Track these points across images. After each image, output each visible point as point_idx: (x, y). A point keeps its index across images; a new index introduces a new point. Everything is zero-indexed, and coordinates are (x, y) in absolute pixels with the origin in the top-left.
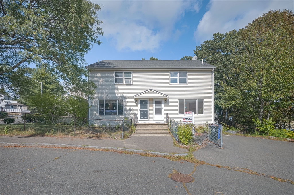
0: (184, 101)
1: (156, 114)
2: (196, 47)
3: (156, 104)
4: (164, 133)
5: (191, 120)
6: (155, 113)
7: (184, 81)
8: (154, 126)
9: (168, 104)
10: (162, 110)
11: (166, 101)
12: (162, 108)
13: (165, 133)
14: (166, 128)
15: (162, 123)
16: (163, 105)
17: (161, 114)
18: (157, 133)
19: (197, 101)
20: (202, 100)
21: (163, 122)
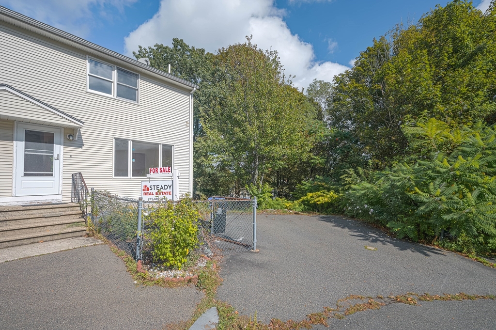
0: (130, 144)
1: (25, 175)
2: (140, 47)
3: (25, 141)
4: (67, 235)
5: (168, 190)
6: (25, 170)
7: (129, 94)
8: (16, 215)
9: (80, 145)
10: (56, 163)
11: (72, 136)
12: (55, 156)
13: (71, 235)
14: (76, 219)
15: (54, 202)
16: (59, 149)
17: (52, 175)
18: (33, 240)
19: (160, 148)
20: (171, 146)
21: (59, 199)
